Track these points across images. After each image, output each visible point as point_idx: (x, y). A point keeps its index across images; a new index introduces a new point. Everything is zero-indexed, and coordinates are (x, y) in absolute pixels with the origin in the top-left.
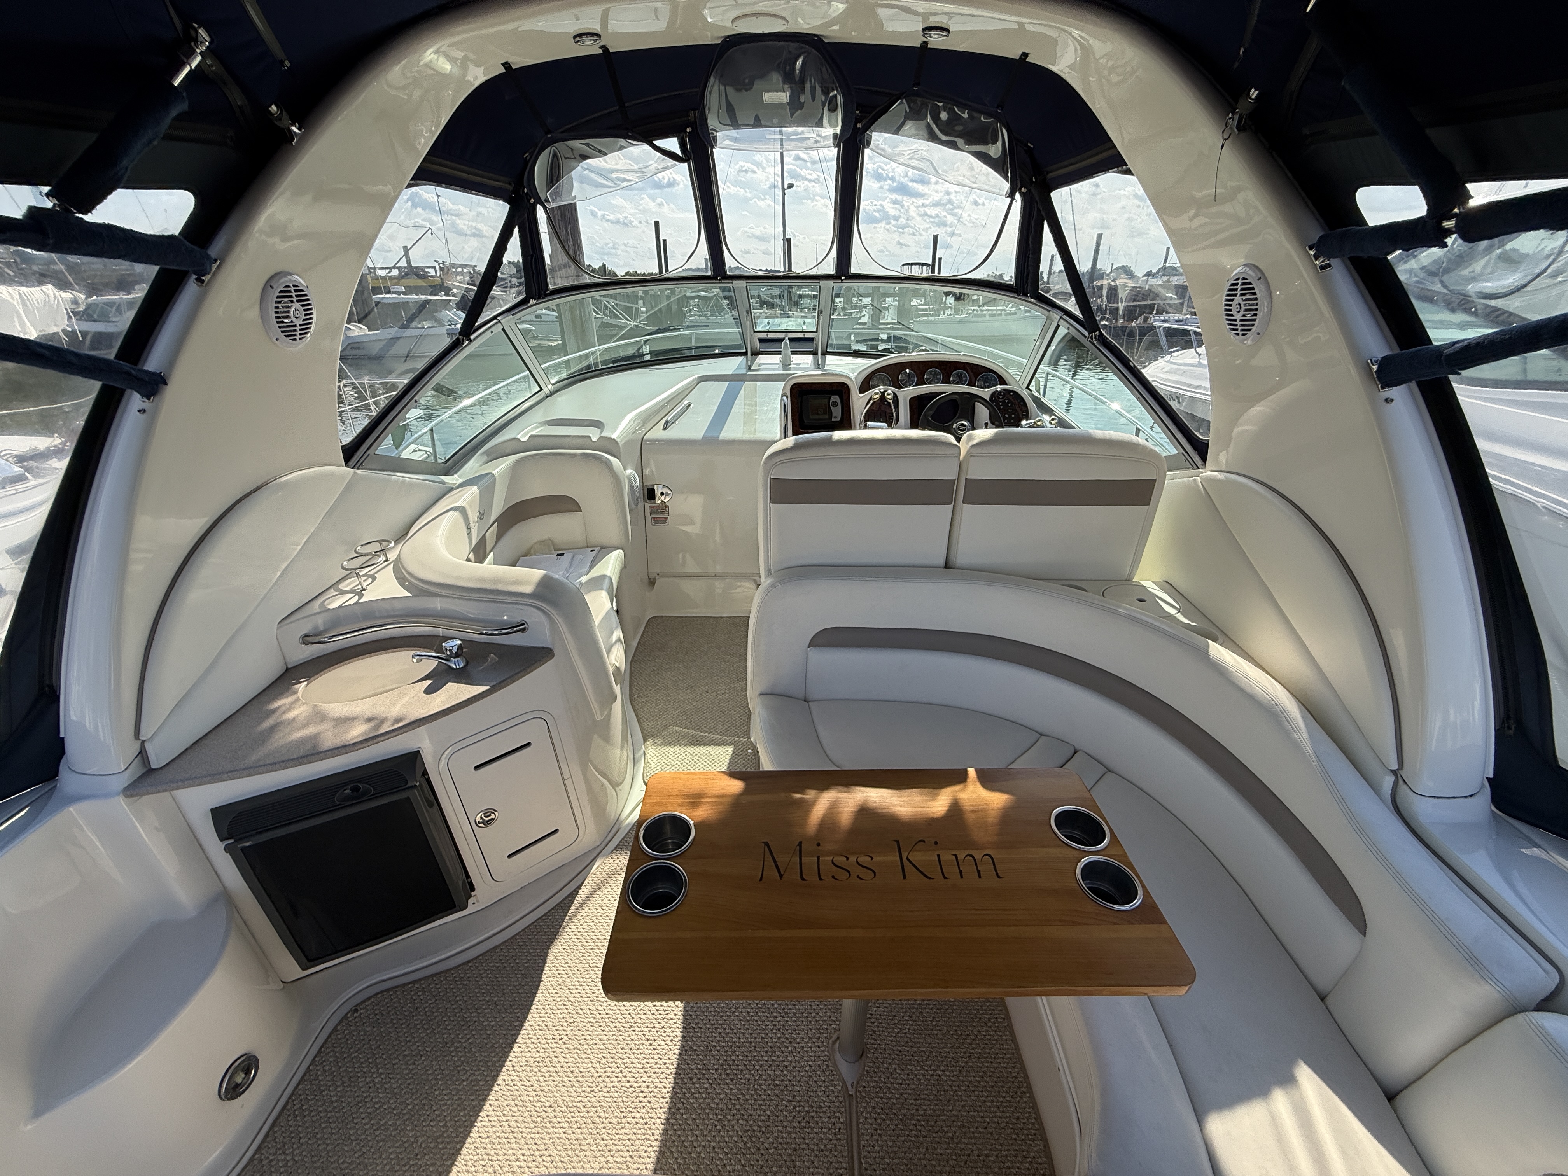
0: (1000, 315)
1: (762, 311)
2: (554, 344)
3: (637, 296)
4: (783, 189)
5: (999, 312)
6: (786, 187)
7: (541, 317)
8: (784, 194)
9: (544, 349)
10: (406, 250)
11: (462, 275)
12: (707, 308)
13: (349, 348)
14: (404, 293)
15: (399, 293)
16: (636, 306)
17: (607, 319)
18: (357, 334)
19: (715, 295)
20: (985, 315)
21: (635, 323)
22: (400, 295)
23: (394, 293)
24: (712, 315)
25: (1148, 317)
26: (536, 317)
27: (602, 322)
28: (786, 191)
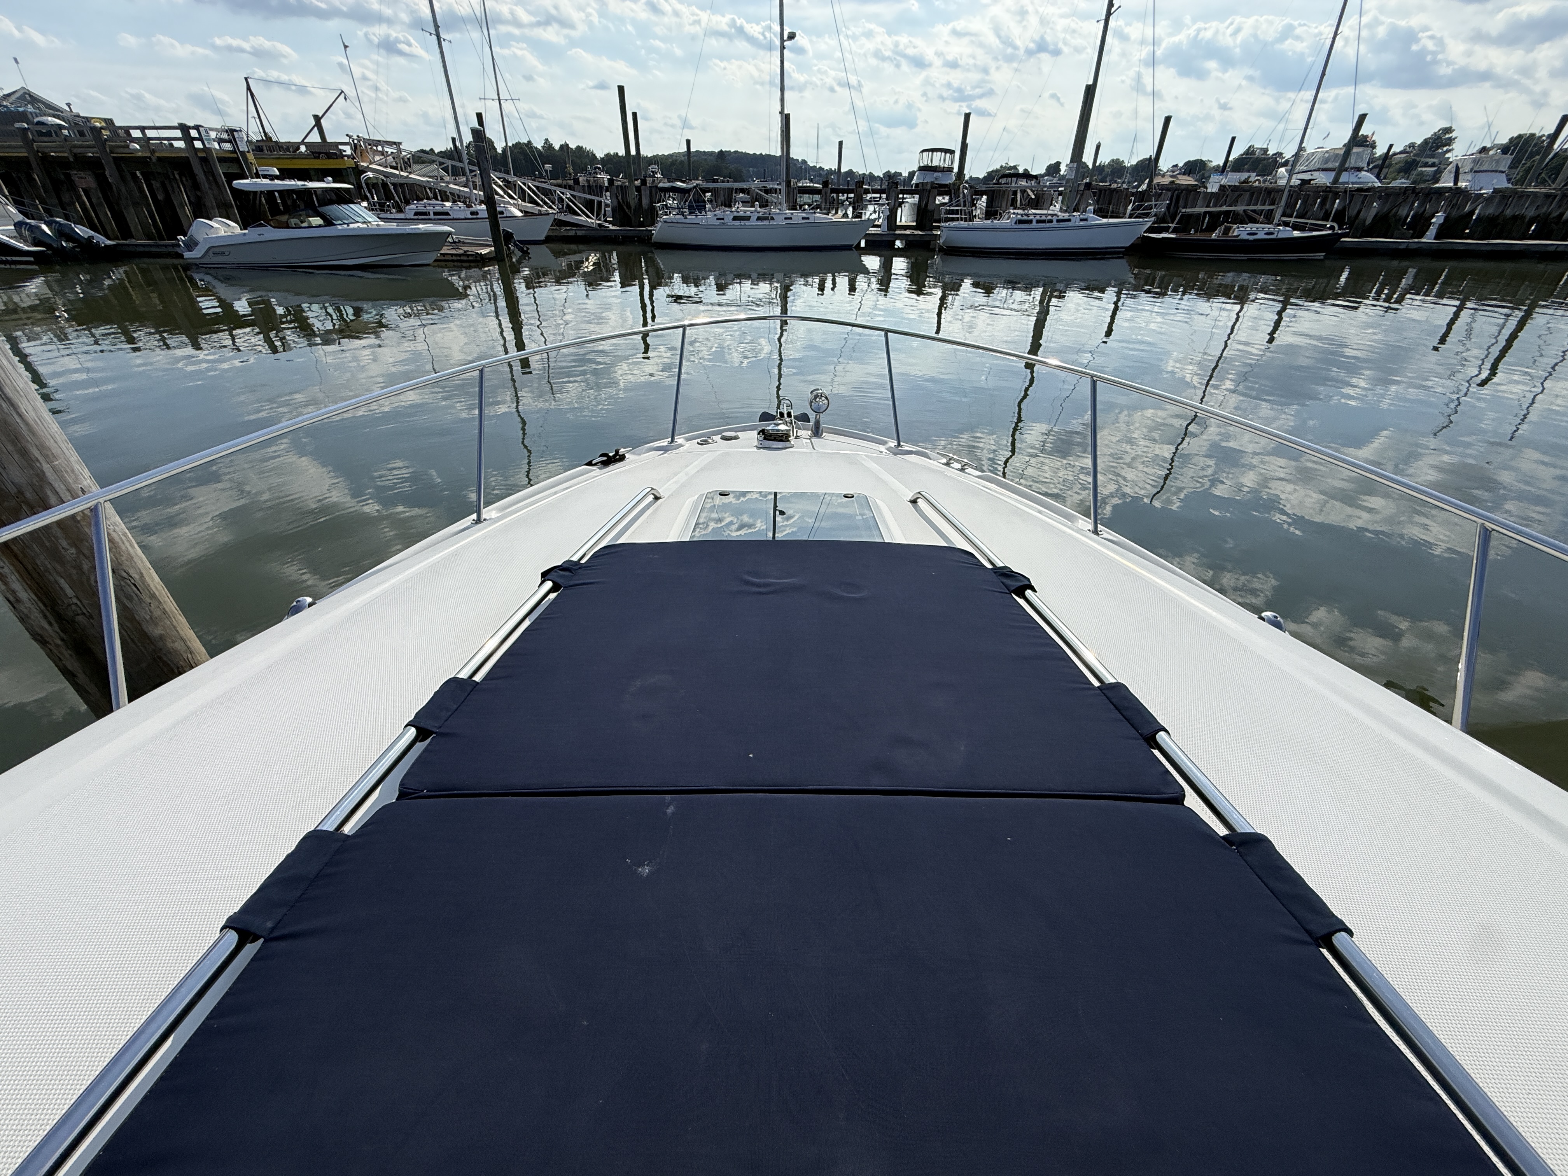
0: (1051, 221)
1: (753, 209)
2: (484, 251)
3: (601, 187)
4: (782, 40)
5: (1050, 217)
6: (786, 37)
7: (477, 213)
8: (783, 48)
9: (471, 258)
10: (318, 119)
11: (383, 154)
12: (685, 202)
13: (211, 253)
14: (277, 177)
15: (272, 177)
16: (600, 199)
17: (562, 217)
18: (223, 233)
19: (695, 187)
20: (1031, 222)
21: (598, 222)
22: (272, 180)
23: (265, 177)
24: (690, 214)
25: (1230, 228)
26: (472, 213)
27: (555, 219)
28: (786, 43)
